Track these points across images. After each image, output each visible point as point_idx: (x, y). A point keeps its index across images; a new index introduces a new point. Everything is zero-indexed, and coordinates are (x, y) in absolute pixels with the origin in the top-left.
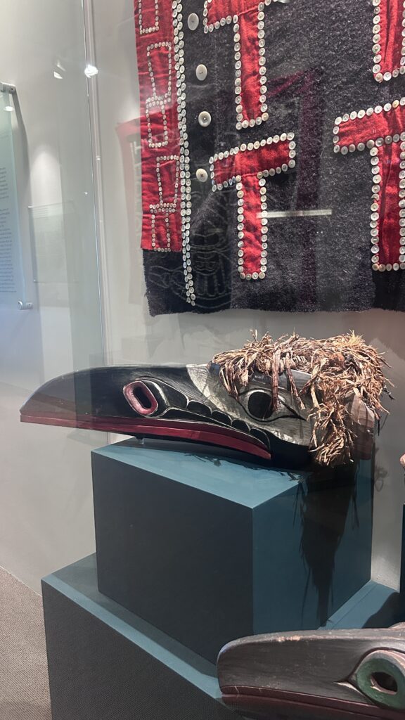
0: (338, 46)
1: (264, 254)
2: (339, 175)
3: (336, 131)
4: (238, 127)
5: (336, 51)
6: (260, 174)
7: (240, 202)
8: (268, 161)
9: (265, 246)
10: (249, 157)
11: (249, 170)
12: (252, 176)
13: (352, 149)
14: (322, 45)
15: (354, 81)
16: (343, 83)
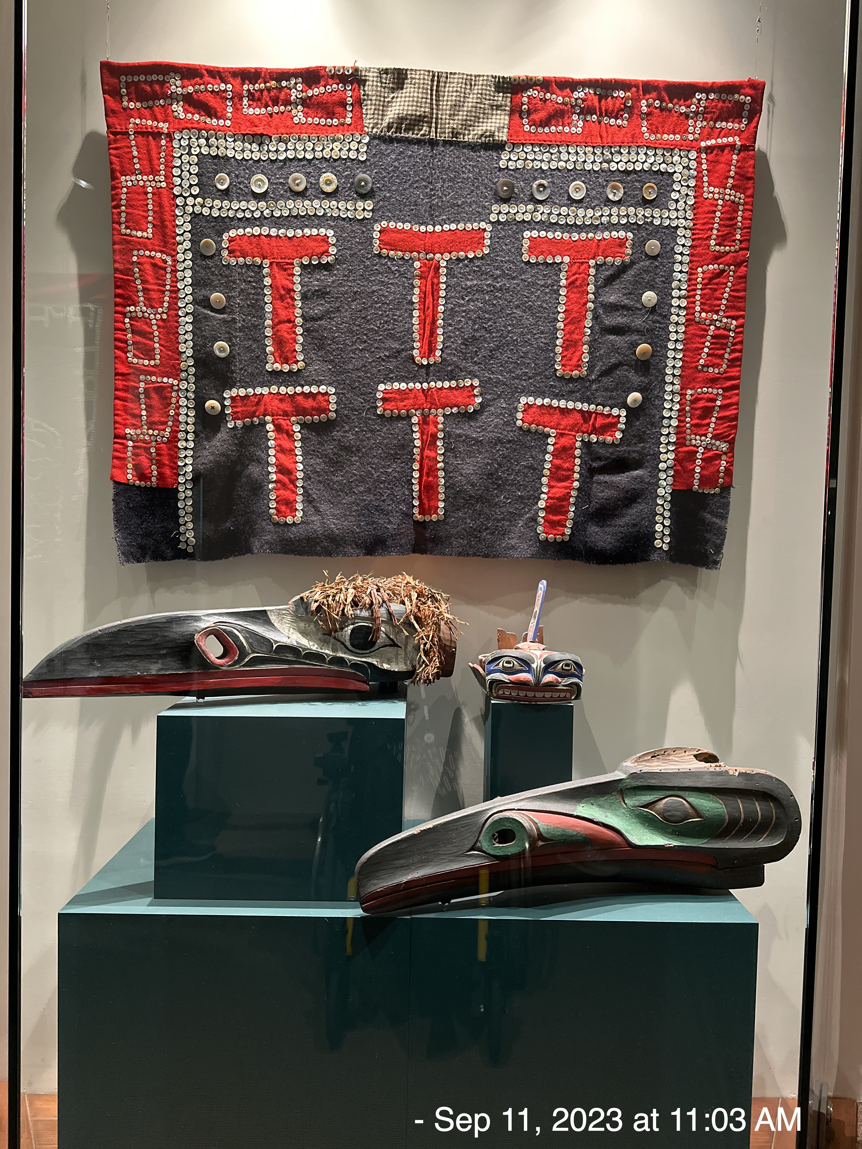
0: (380, 324)
1: (299, 498)
2: (383, 434)
3: (380, 395)
4: (269, 367)
5: (379, 327)
6: (293, 419)
7: (271, 443)
8: (304, 408)
9: (301, 491)
10: (281, 400)
11: (281, 413)
12: (285, 420)
13: (395, 414)
14: (363, 318)
15: (396, 357)
16: (385, 356)
